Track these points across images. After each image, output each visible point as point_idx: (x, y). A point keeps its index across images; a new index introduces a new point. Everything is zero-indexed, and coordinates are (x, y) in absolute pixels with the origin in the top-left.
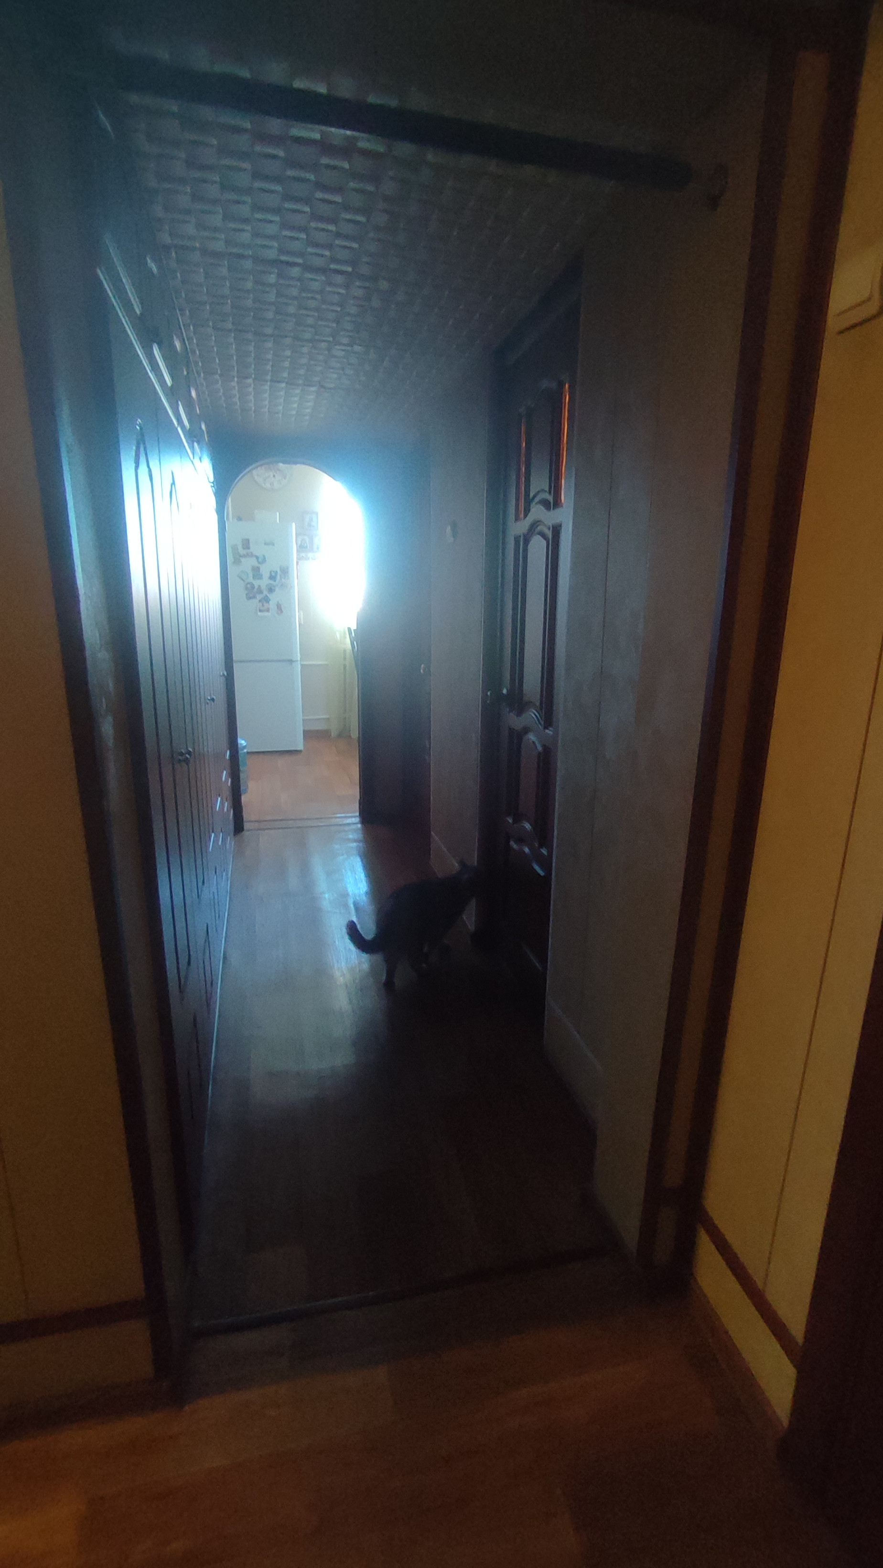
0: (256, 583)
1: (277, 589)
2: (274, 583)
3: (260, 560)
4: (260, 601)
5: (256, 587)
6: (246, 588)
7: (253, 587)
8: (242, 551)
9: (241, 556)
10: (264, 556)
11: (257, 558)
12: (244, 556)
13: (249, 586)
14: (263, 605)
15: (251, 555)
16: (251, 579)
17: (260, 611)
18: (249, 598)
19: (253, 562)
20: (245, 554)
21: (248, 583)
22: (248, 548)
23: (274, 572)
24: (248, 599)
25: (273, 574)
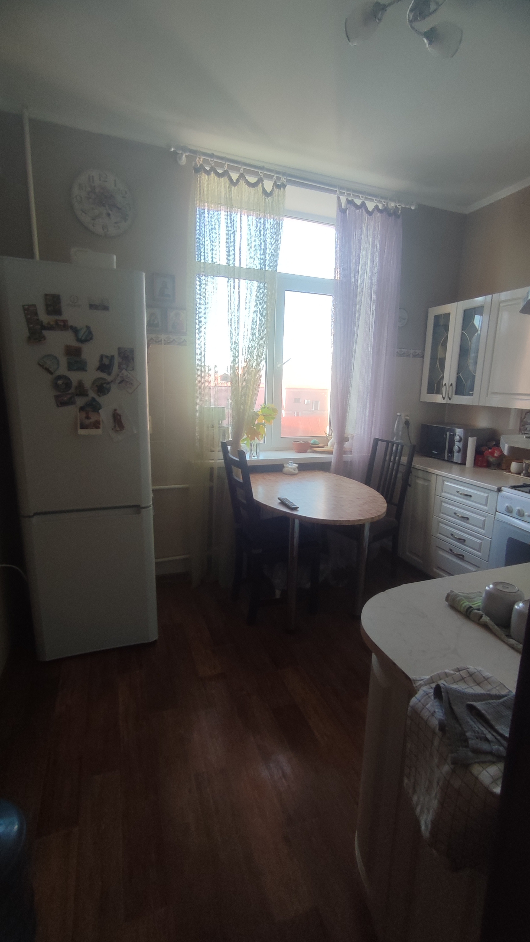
0: (75, 377)
1: (114, 388)
2: (109, 378)
3: (81, 334)
4: (82, 409)
5: (75, 383)
6: (56, 386)
7: (68, 384)
8: (44, 318)
9: (44, 328)
10: (88, 327)
11: (75, 331)
12: (50, 328)
13: (60, 382)
14: (88, 418)
15: (64, 326)
16: (63, 370)
17: (83, 427)
18: (61, 403)
19: (68, 339)
20: (52, 323)
21: (60, 377)
22: (58, 312)
23: (107, 357)
24: (58, 406)
25: (106, 361)
